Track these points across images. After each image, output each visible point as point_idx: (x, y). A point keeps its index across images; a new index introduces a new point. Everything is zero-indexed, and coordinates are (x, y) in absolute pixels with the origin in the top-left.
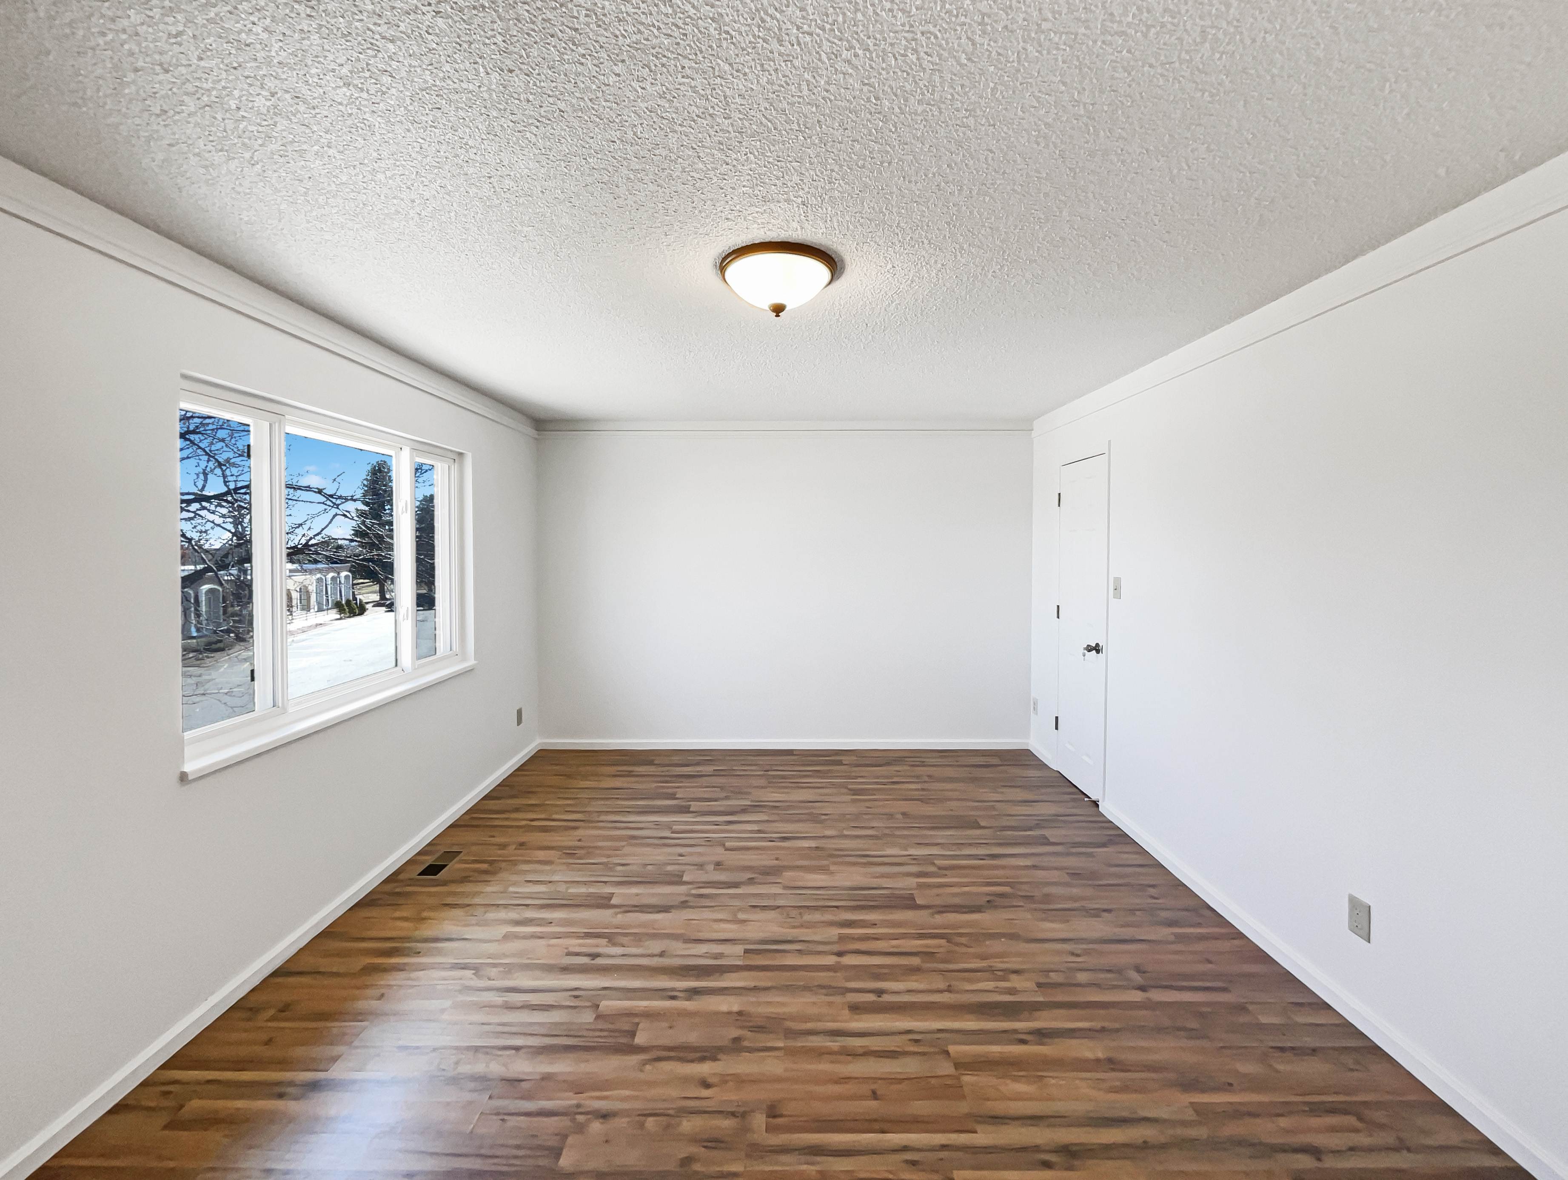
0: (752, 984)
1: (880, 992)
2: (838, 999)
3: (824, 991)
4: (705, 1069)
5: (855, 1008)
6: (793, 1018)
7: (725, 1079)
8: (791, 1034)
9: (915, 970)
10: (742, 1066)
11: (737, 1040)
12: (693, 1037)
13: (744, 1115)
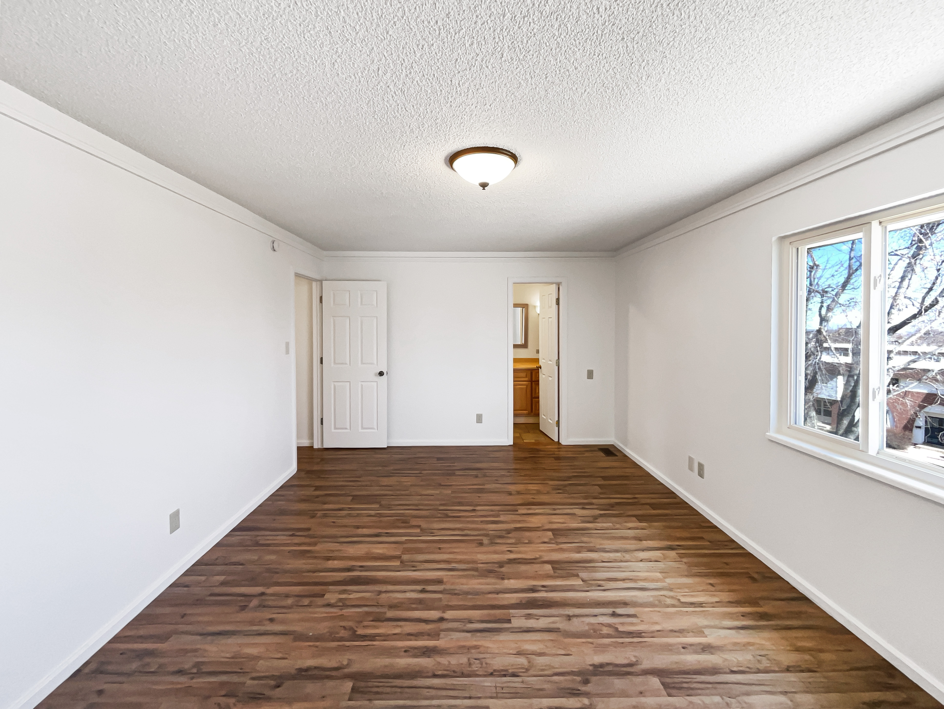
0: (501, 596)
1: (423, 591)
2: (448, 587)
3: (456, 592)
4: (512, 556)
5: (439, 582)
6: (473, 576)
7: (502, 552)
8: (476, 570)
9: (392, 607)
10: (496, 557)
11: (501, 567)
12: (523, 568)
13: (492, 543)
